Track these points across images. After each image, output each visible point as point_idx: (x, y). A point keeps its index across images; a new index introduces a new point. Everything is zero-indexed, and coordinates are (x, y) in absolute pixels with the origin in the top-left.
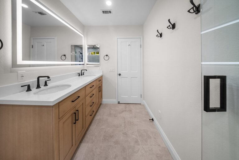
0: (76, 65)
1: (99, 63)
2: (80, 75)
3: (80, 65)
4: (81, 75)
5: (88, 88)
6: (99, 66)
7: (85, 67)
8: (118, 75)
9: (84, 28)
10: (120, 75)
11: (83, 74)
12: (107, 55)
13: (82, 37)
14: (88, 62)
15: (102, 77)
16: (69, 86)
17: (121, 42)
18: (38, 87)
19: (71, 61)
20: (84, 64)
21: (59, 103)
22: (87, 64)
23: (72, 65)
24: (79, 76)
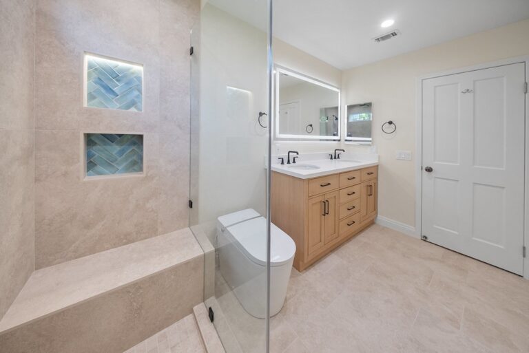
0: (327, 140)
1: (370, 139)
2: (333, 157)
3: (334, 140)
4: (335, 158)
5: (343, 178)
6: (369, 145)
7: (342, 145)
8: (424, 170)
9: (342, 76)
10: (429, 170)
11: (338, 157)
12: (390, 123)
13: (338, 93)
14: (348, 136)
15: (376, 167)
16: (317, 168)
17: (435, 87)
18: (289, 162)
19: (320, 135)
20: (339, 141)
21: (309, 180)
22: (346, 140)
23: (320, 140)
24: (331, 158)
